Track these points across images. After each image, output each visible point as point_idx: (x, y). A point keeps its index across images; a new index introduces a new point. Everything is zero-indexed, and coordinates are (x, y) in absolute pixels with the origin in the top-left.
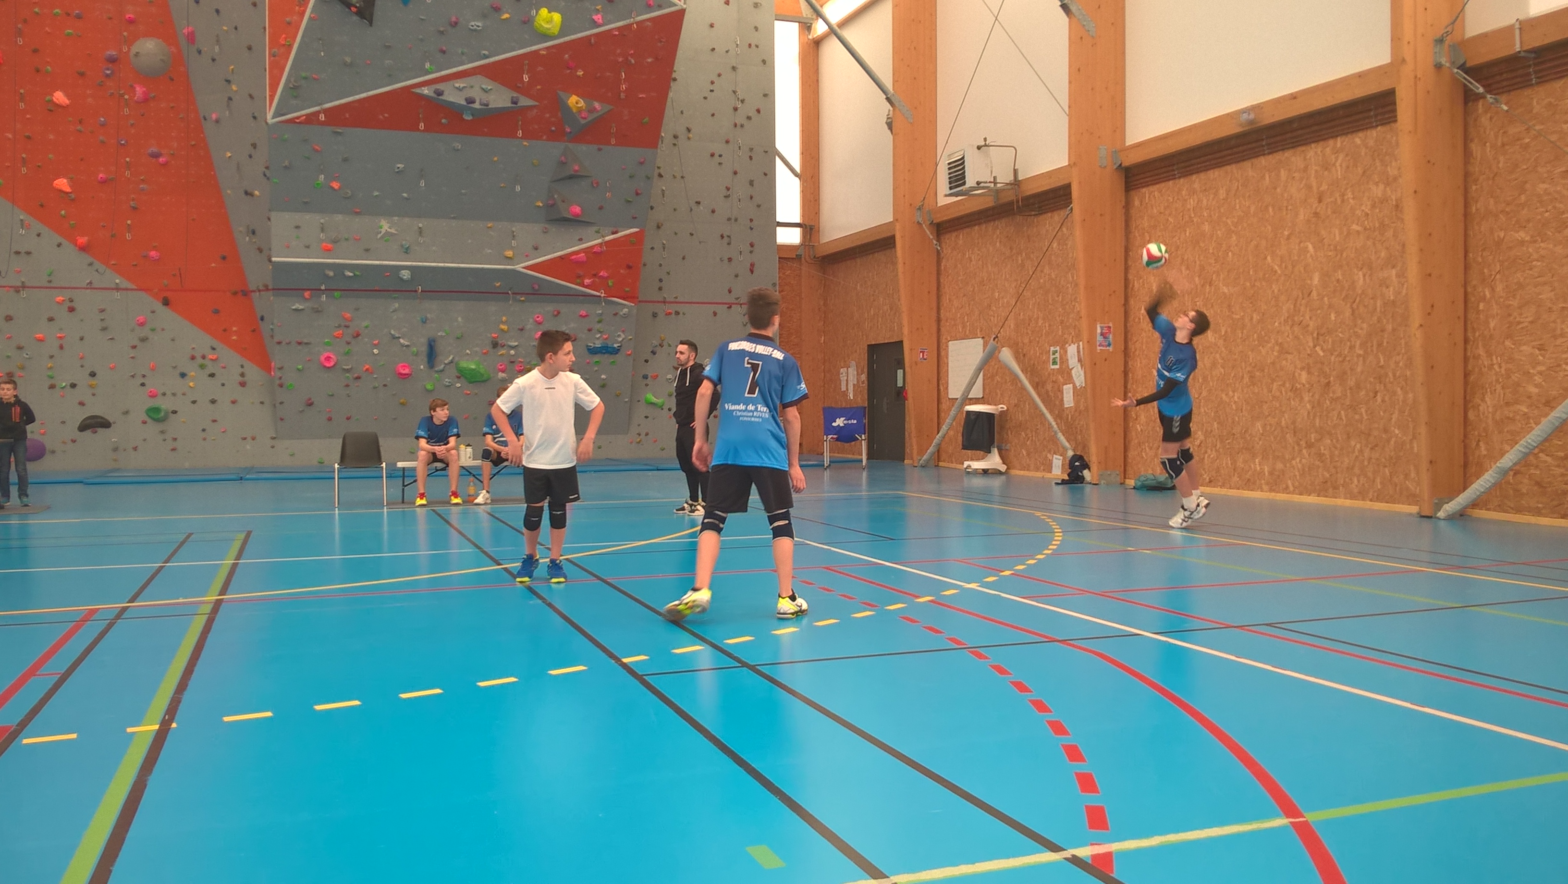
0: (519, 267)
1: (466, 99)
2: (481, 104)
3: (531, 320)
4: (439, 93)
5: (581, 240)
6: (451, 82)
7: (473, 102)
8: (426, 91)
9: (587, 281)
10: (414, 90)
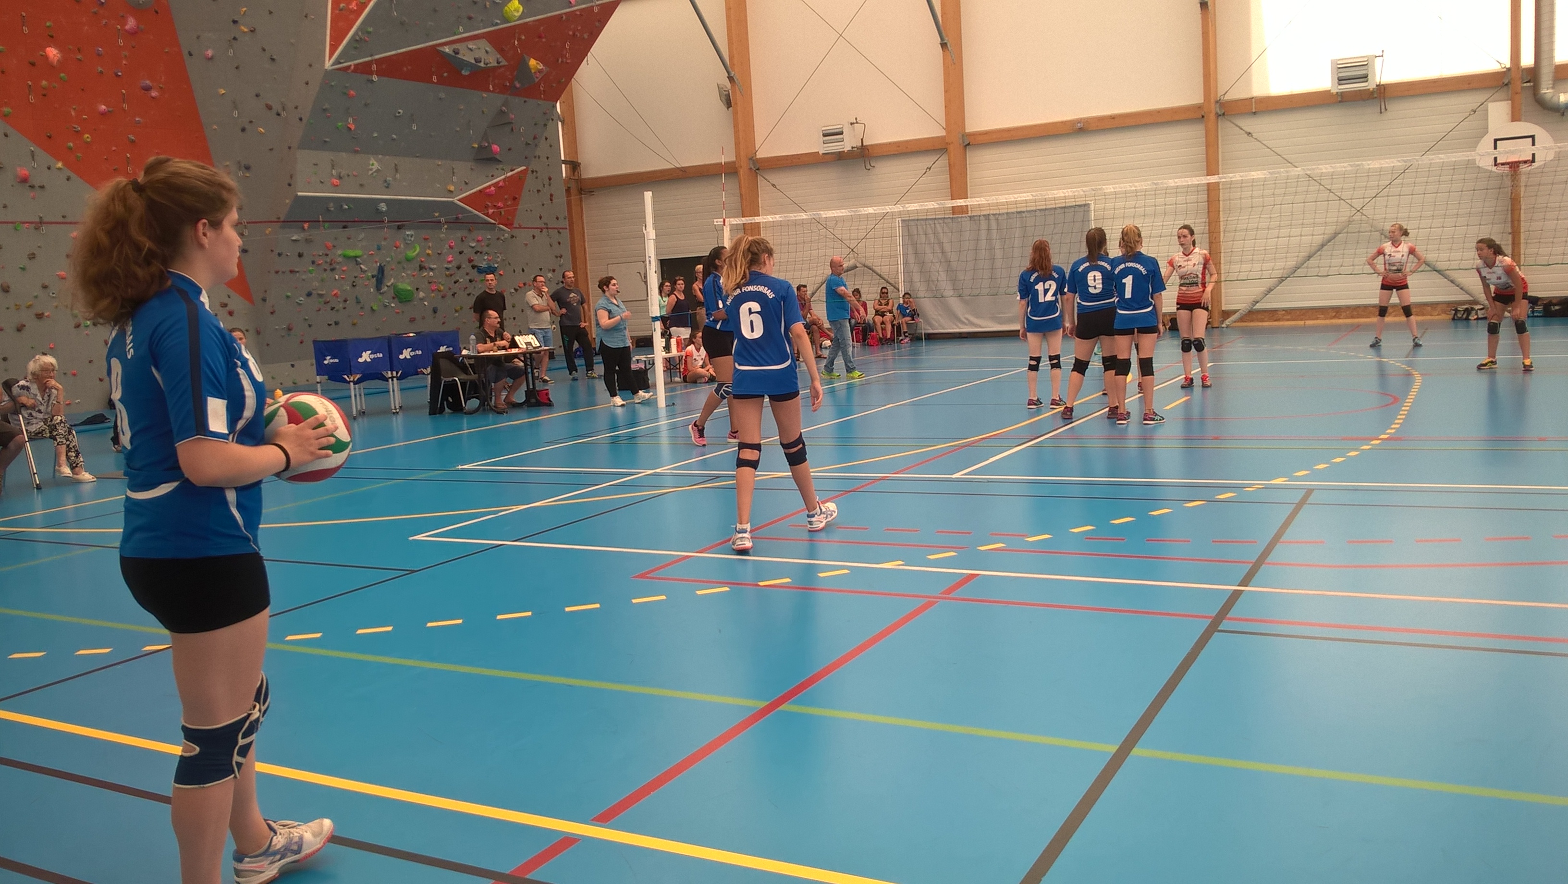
0: (455, 200)
1: (475, 59)
2: (484, 64)
3: (447, 246)
4: (456, 52)
5: (492, 176)
6: (466, 43)
7: (480, 62)
8: (447, 50)
9: (491, 211)
10: (438, 48)
